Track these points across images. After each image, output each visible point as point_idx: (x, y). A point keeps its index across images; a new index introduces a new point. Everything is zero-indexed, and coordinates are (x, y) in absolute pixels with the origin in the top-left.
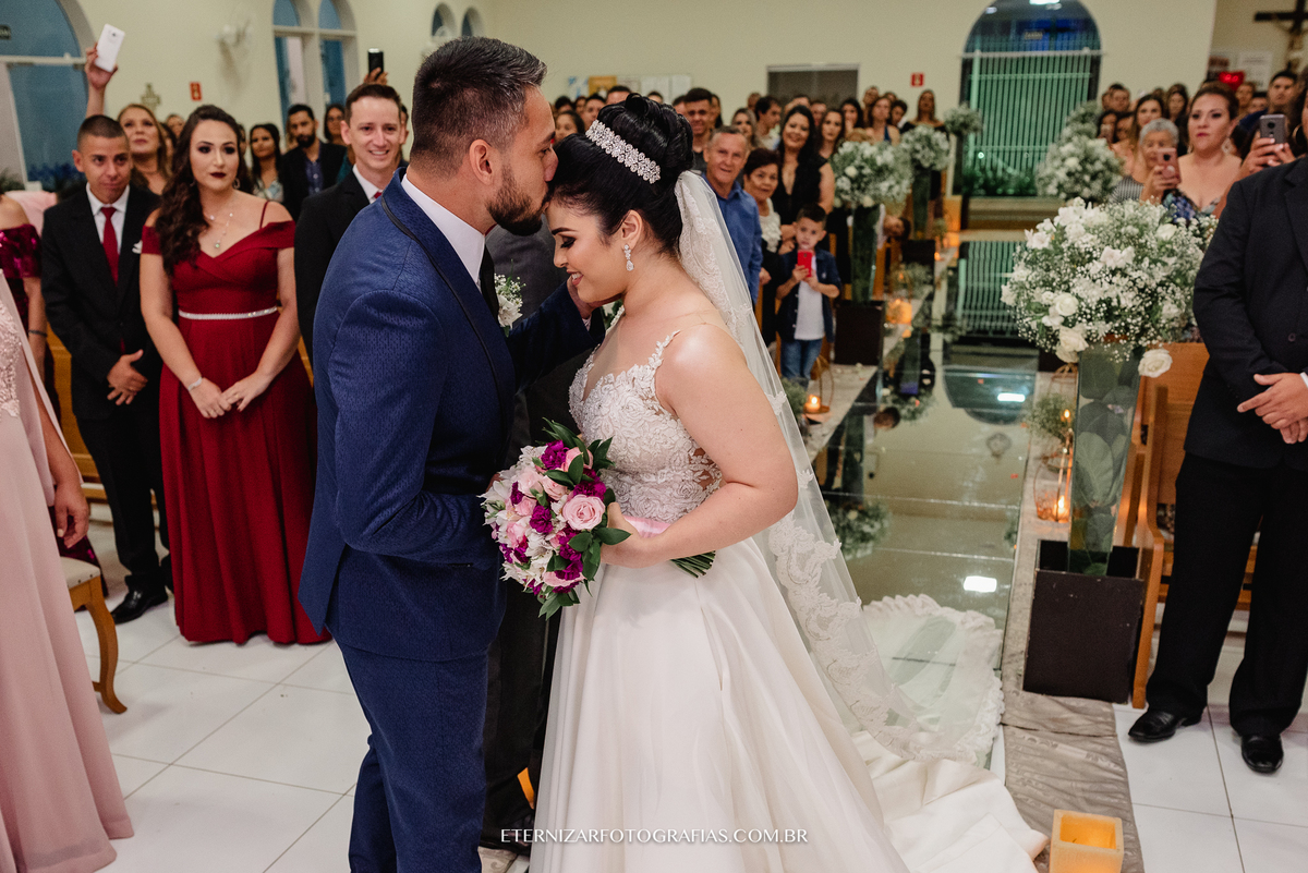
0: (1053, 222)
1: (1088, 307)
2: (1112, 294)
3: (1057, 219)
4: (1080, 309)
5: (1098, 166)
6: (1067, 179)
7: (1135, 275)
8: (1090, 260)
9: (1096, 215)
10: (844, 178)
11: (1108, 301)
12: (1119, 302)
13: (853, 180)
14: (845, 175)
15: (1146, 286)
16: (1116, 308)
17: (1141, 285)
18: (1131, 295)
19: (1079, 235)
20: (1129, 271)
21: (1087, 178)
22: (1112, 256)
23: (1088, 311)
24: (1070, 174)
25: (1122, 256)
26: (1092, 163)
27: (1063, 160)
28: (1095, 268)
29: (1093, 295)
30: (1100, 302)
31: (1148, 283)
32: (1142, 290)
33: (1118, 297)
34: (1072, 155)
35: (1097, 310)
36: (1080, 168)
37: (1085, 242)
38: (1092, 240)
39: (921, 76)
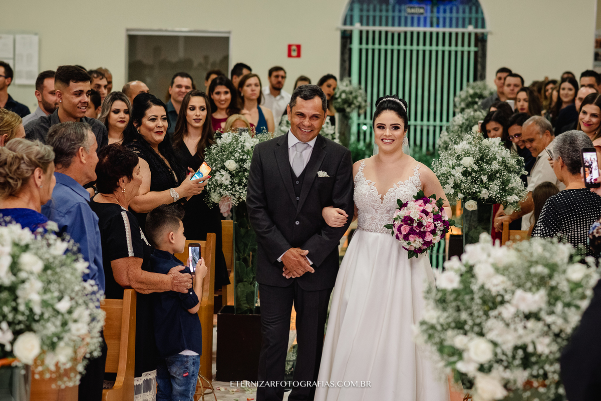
0: (460, 259)
1: (504, 354)
2: (527, 339)
3: (464, 257)
4: (496, 355)
5: (495, 166)
6: (464, 179)
7: (549, 319)
8: (502, 302)
9: (504, 254)
10: (223, 172)
11: (524, 348)
12: (535, 348)
13: (232, 175)
14: (223, 168)
15: (561, 331)
16: (534, 354)
17: (556, 329)
18: (547, 340)
19: (489, 277)
20: (543, 315)
21: (485, 178)
22: (523, 299)
23: (504, 358)
25: (534, 300)
26: (489, 163)
27: (459, 158)
28: (507, 311)
29: (509, 340)
30: (516, 348)
31: (563, 327)
32: (557, 335)
33: (533, 343)
34: (467, 154)
35: (514, 357)
36: (476, 168)
37: (496, 284)
38: (503, 282)
39: (299, 47)
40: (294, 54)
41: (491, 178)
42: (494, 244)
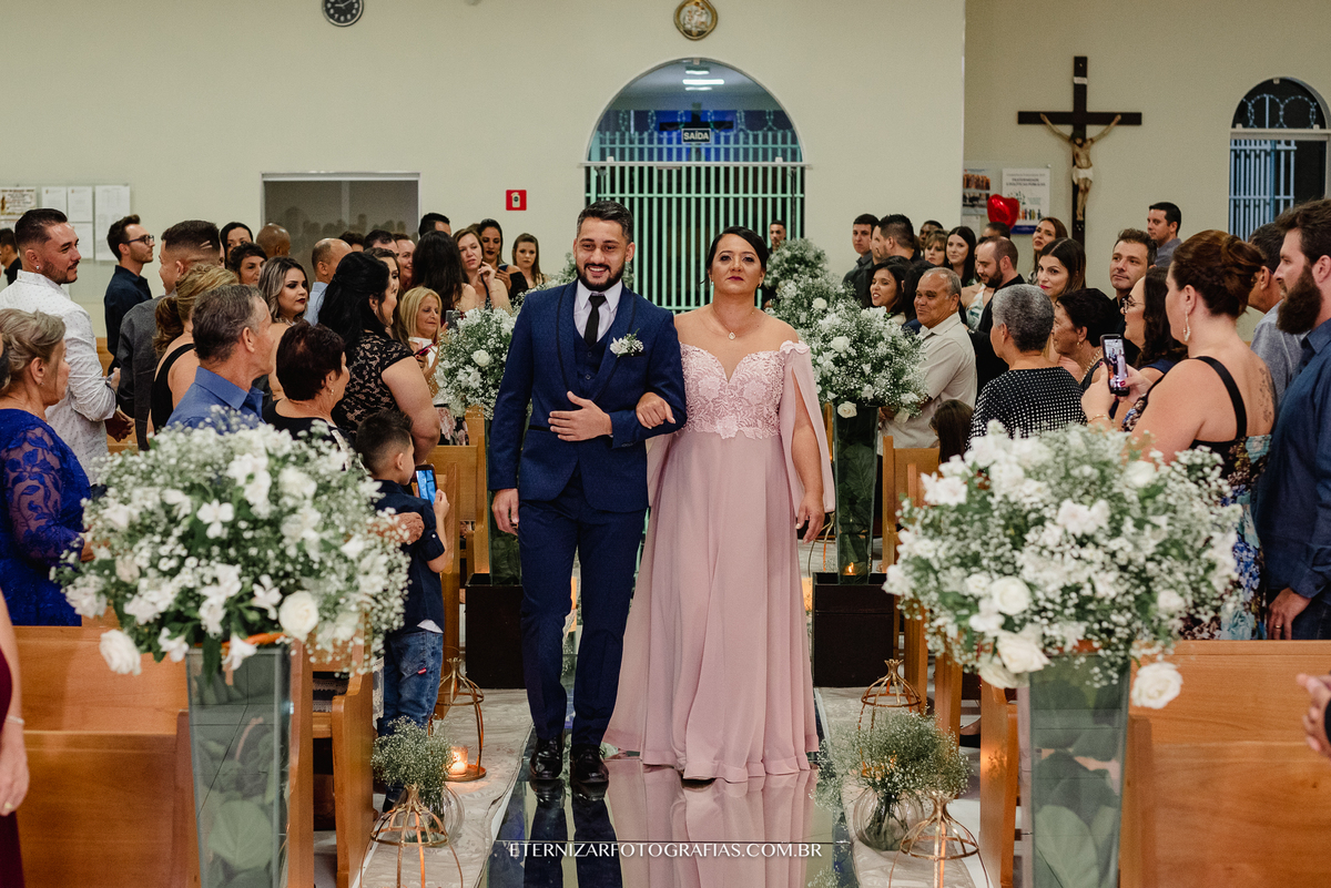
0: (963, 459)
1: (1048, 600)
2: (1081, 577)
3: (968, 455)
4: (1036, 602)
5: (882, 349)
6: (836, 370)
7: (1114, 544)
8: (1041, 521)
9: (1032, 448)
10: (469, 369)
11: (1077, 589)
12: (1093, 589)
15: (1130, 562)
16: (1090, 599)
17: (1122, 559)
18: (1114, 575)
19: (1018, 482)
20: (1100, 538)
21: (867, 368)
22: (1074, 516)
23: (1049, 606)
24: (838, 361)
25: (1091, 516)
27: (826, 339)
28: (1051, 535)
29: (1053, 578)
30: (1065, 590)
31: (1133, 556)
32: (1123, 568)
33: (1090, 580)
34: (839, 332)
35: (1064, 604)
36: (854, 353)
37: (1031, 494)
38: (1039, 490)
39: (523, 194)
40: (516, 204)
41: (876, 368)
42: (1011, 436)
